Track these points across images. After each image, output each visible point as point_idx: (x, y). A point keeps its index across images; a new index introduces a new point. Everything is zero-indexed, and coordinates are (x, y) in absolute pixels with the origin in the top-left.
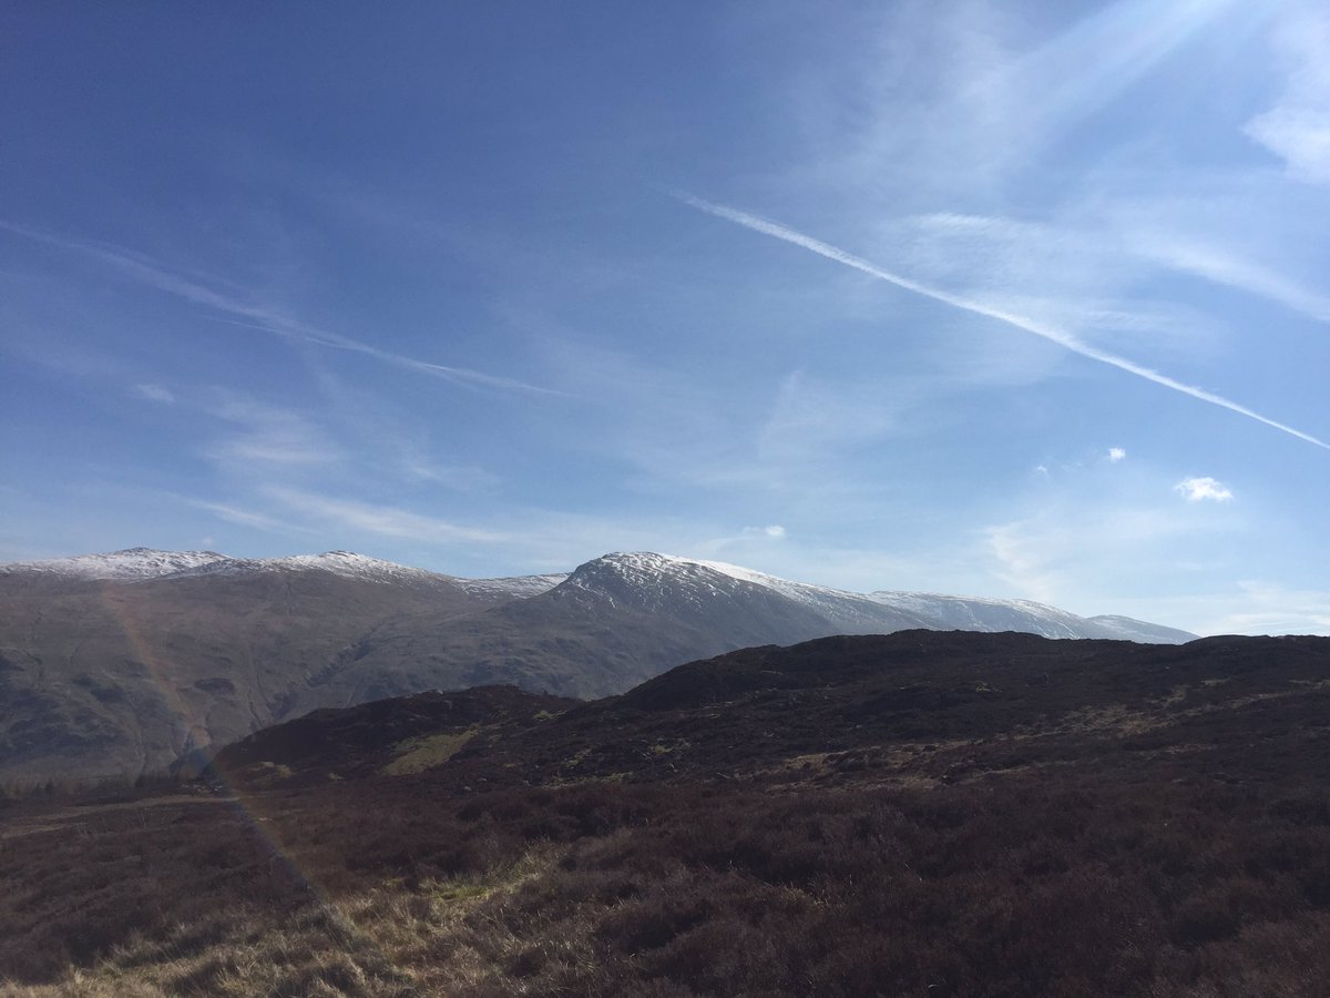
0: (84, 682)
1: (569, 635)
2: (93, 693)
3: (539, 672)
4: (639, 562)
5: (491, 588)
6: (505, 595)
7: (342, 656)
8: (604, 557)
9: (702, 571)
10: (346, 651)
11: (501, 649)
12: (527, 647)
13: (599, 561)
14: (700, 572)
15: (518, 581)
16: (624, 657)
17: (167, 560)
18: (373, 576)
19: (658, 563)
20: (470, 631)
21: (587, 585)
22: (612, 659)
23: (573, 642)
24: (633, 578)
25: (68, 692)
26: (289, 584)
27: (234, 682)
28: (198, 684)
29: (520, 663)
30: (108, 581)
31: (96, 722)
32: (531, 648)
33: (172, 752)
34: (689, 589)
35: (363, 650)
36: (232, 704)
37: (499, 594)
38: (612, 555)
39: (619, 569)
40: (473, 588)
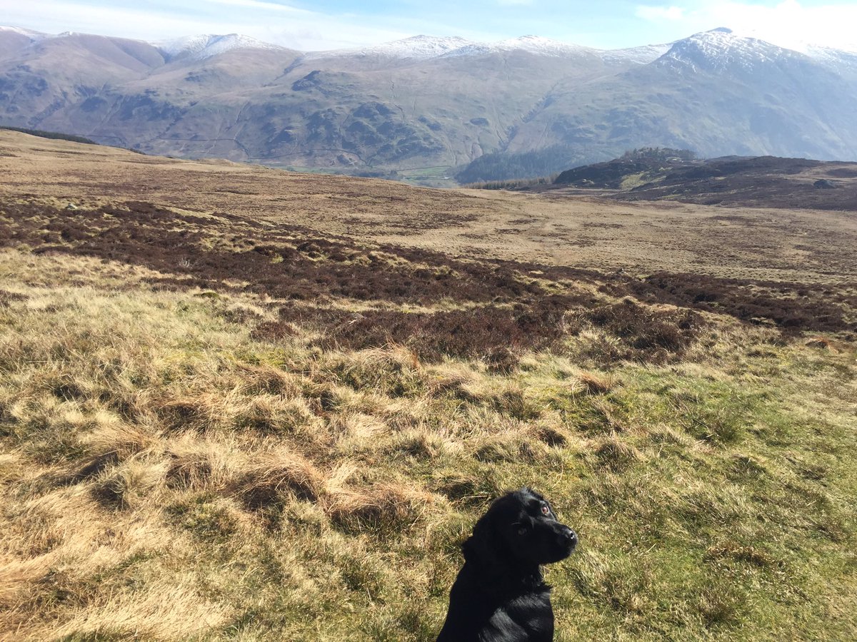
0: (423, 120)
1: (665, 91)
2: (428, 126)
3: (646, 114)
4: (715, 39)
5: (618, 57)
6: (627, 62)
7: (538, 105)
8: (692, 36)
9: (758, 44)
10: (540, 102)
11: (625, 101)
12: (640, 99)
13: (688, 40)
14: (756, 44)
15: (634, 50)
16: (698, 105)
17: (437, 43)
18: (549, 52)
19: (728, 39)
20: (607, 89)
21: (679, 57)
22: (690, 106)
23: (667, 96)
24: (709, 51)
25: (418, 126)
26: (506, 61)
27: (488, 120)
28: (471, 121)
29: (635, 109)
30: (411, 58)
31: (432, 140)
32: (643, 100)
33: (466, 155)
34: (745, 58)
35: (549, 101)
36: (489, 131)
37: (623, 60)
38: (697, 35)
39: (701, 45)
40: (606, 56)
